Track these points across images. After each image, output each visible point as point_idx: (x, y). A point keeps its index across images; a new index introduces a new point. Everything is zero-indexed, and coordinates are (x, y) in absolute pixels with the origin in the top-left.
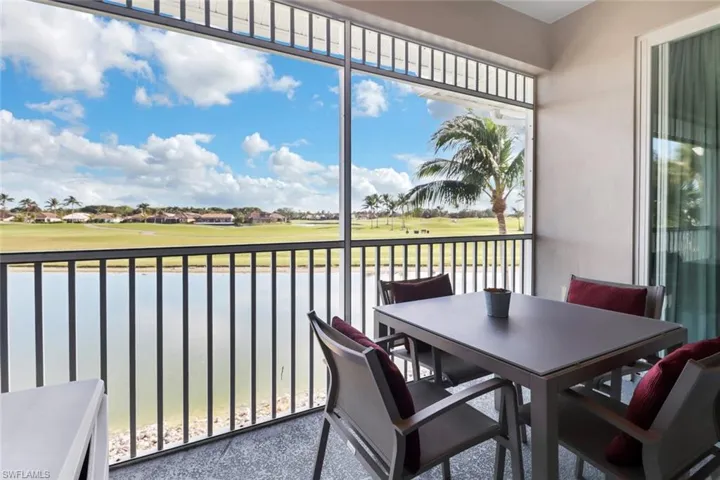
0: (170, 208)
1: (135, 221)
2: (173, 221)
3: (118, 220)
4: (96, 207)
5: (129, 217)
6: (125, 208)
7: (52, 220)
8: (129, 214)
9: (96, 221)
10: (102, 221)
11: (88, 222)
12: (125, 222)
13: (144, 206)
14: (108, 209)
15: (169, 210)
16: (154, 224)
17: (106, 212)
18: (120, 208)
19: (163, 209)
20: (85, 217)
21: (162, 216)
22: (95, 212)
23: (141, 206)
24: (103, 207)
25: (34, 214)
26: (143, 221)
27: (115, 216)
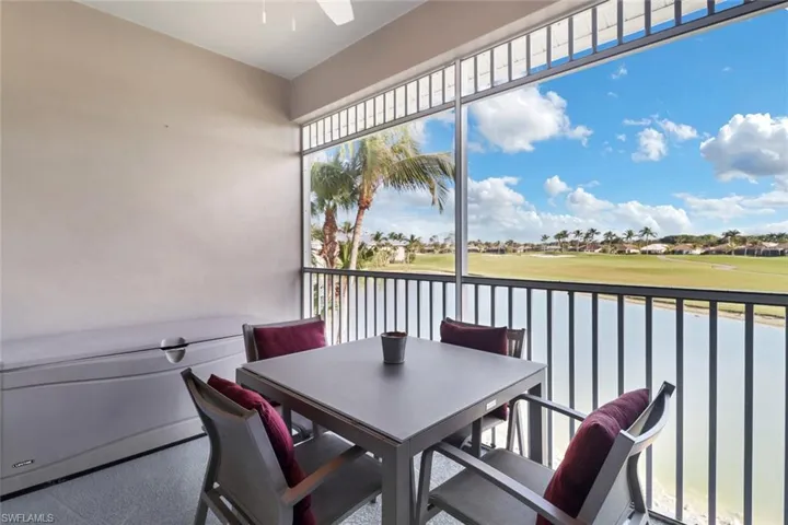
0: (772, 236)
1: (719, 252)
2: (774, 253)
3: (698, 251)
4: (676, 237)
5: (712, 248)
6: (709, 237)
7: (632, 251)
8: (712, 245)
9: (673, 252)
10: (680, 252)
11: (665, 253)
12: (706, 253)
13: (732, 234)
14: (687, 239)
15: (771, 238)
16: (746, 257)
17: (685, 242)
18: (702, 237)
19: (761, 238)
20: (662, 247)
21: (757, 247)
22: (673, 243)
23: (727, 235)
24: (683, 237)
25: (617, 245)
26: (730, 253)
27: (695, 247)
